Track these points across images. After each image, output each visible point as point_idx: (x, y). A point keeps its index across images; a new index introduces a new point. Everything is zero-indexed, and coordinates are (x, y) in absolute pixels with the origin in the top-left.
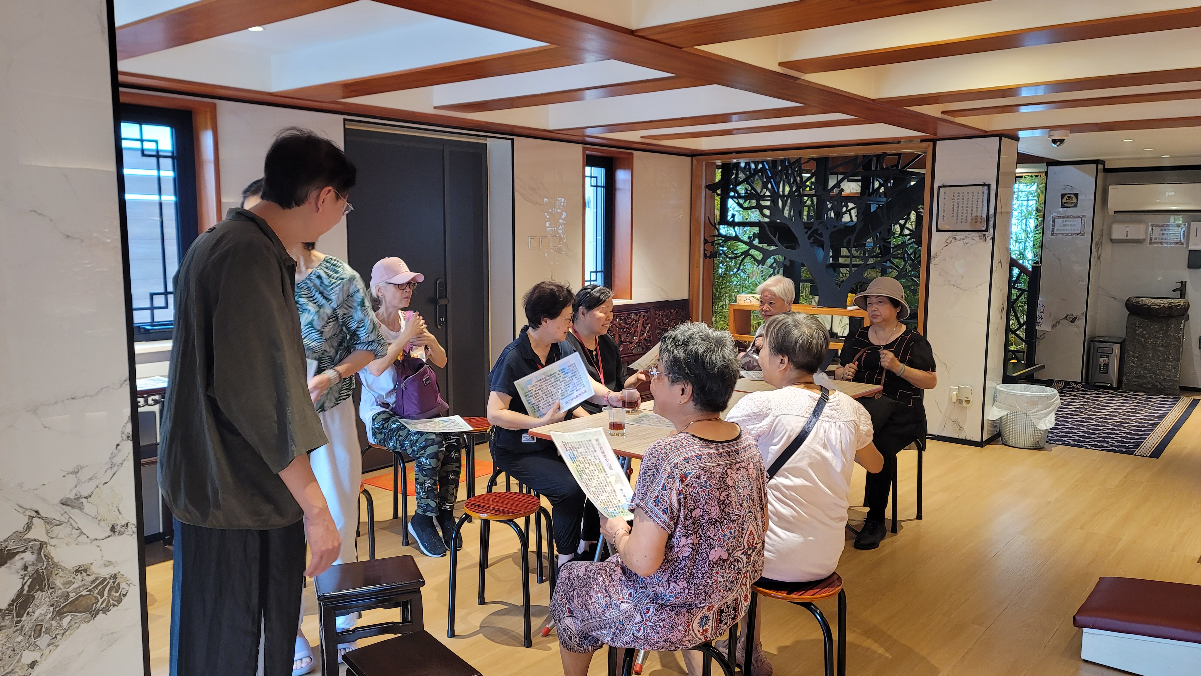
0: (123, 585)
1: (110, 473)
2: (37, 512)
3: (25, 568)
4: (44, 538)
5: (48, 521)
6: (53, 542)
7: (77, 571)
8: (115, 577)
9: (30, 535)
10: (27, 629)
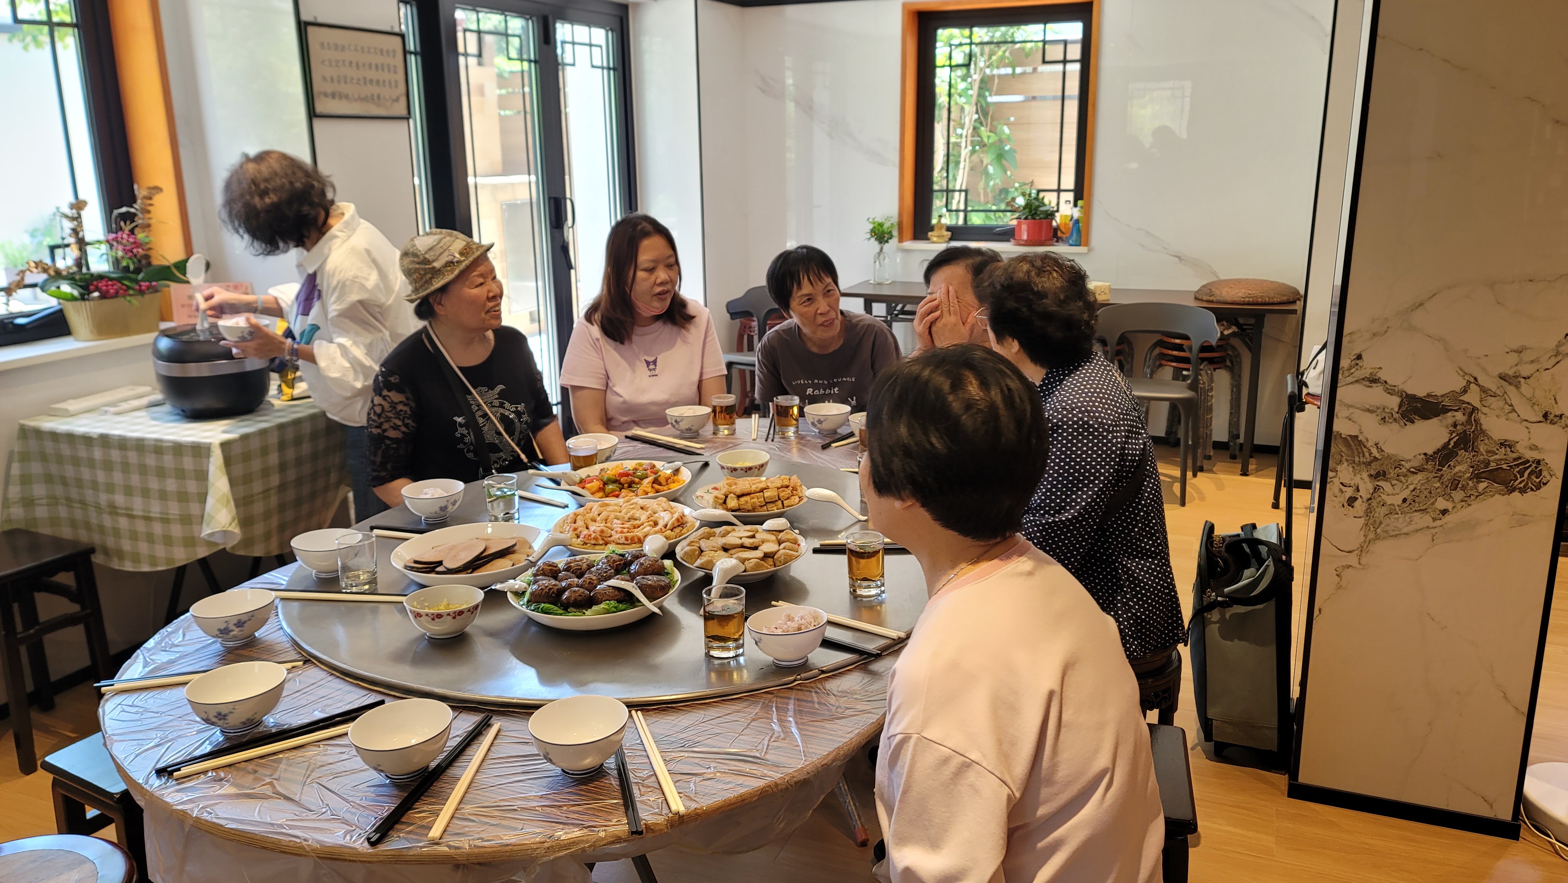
2: (1475, 379)
4: (1477, 404)
5: (1484, 390)
6: (1485, 410)
7: (1501, 444)
9: (1465, 398)
10: (1446, 478)
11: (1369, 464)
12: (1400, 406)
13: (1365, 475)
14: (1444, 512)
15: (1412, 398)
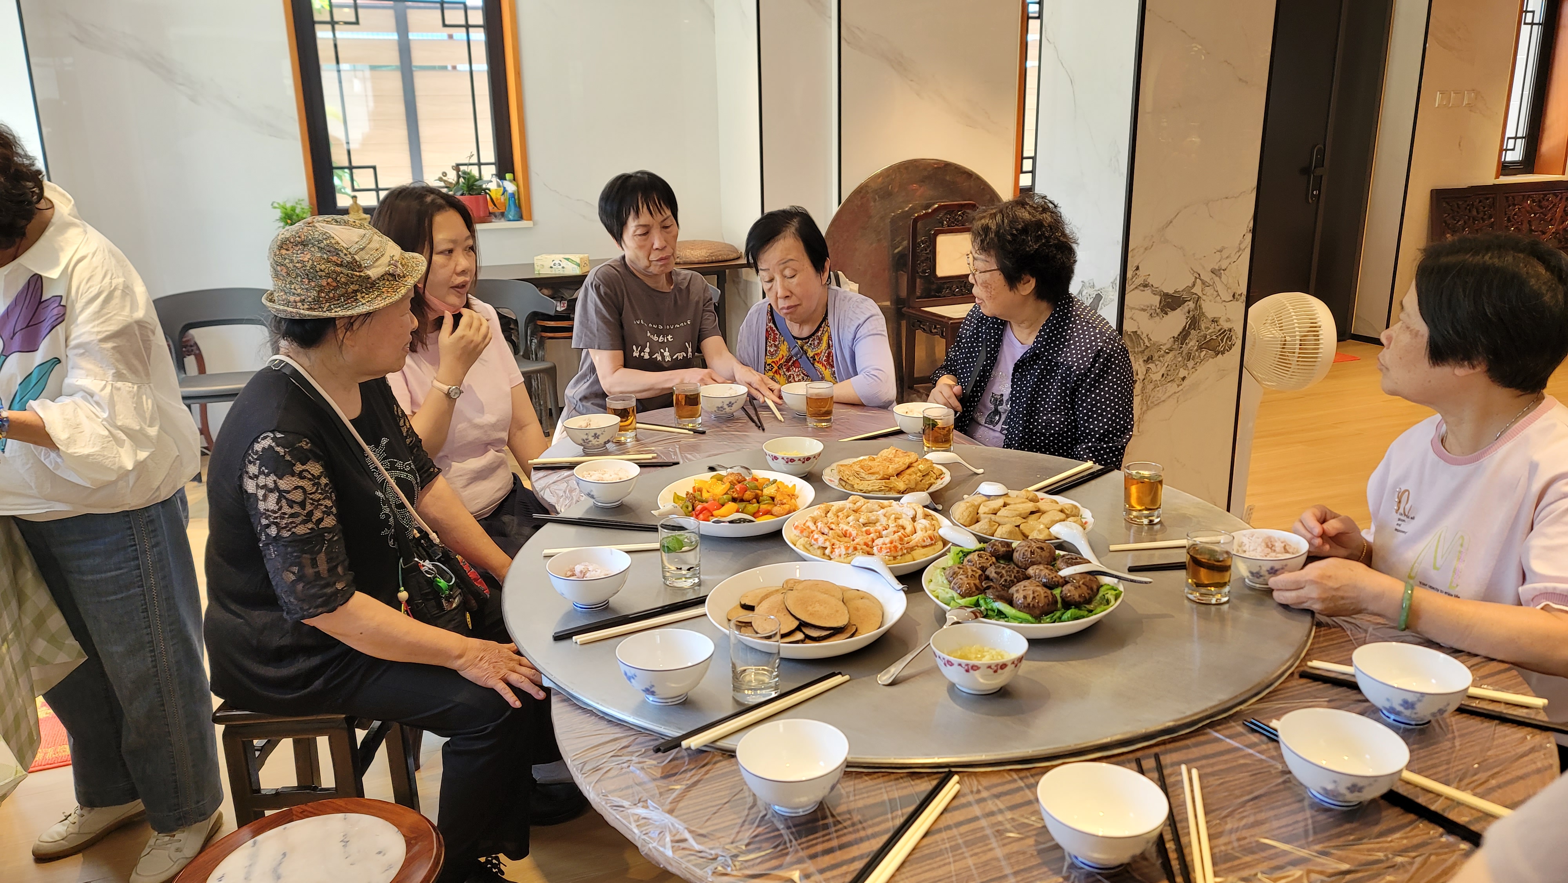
0: (1234, 337)
1: (1238, 255)
3: (1189, 312)
4: (1200, 294)
6: (1204, 297)
8: (1230, 330)
10: (1184, 353)
11: (1143, 352)
12: (1160, 303)
13: (1141, 361)
14: (1184, 379)
15: (1166, 295)
